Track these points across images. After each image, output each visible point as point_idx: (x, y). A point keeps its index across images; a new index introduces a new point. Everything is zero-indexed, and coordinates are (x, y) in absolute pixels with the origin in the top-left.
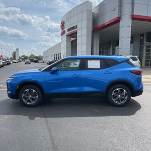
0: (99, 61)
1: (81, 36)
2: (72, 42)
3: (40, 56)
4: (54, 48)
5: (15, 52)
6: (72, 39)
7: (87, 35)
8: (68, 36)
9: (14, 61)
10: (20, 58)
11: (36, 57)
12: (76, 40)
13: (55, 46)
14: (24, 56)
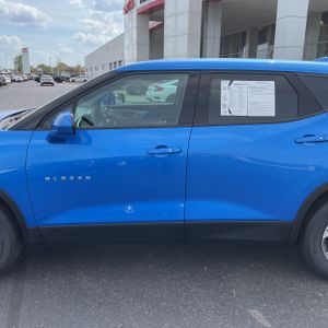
0: (272, 84)
1: (176, 15)
2: (152, 31)
3: (79, 67)
4: (107, 46)
5: (20, 57)
6: (152, 24)
7: (190, 12)
8: (142, 13)
9: (16, 78)
10: (33, 71)
11: (70, 70)
12: (162, 26)
13: (111, 42)
14: (41, 66)
